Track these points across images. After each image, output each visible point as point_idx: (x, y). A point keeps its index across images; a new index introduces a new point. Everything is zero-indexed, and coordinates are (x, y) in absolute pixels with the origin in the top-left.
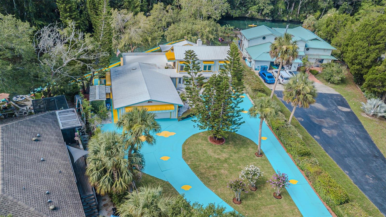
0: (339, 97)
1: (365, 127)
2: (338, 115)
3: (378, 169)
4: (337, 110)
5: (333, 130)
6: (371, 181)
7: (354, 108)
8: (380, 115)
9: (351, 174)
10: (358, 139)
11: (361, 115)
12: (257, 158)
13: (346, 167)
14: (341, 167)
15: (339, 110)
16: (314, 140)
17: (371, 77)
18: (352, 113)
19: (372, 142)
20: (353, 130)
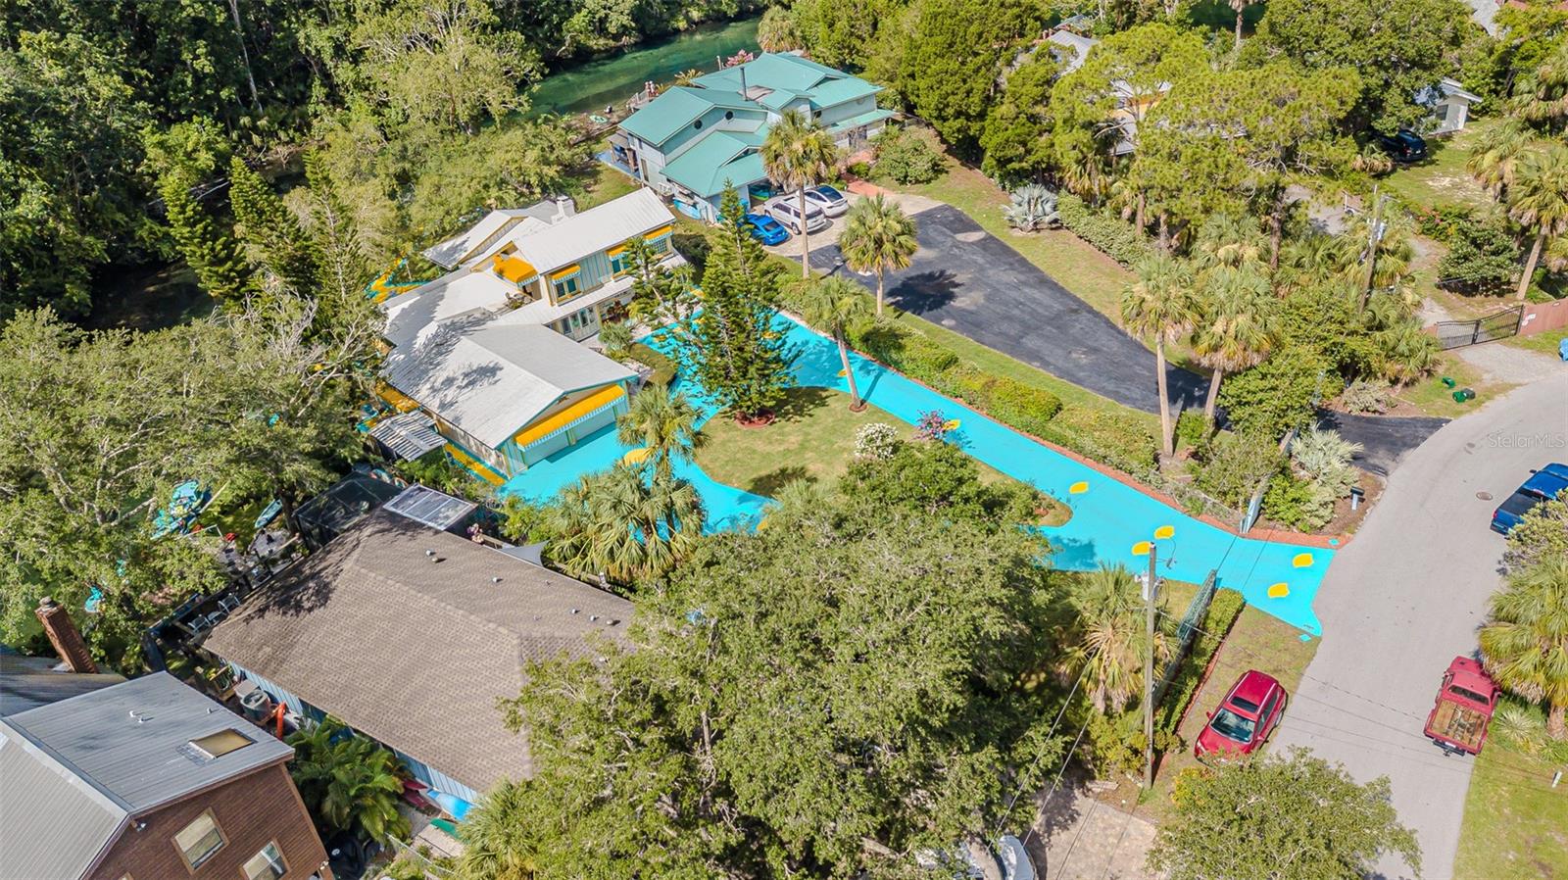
0: (947, 213)
1: (1030, 259)
2: (965, 257)
3: (1087, 333)
4: (957, 245)
5: (972, 294)
6: (1084, 360)
7: (990, 227)
8: (1047, 219)
9: (1045, 364)
10: (1027, 290)
11: (1011, 237)
12: (860, 414)
13: (1033, 356)
14: (1023, 360)
15: (963, 243)
16: (947, 330)
17: (996, 140)
18: (990, 238)
19: (1056, 284)
20: (1011, 277)
